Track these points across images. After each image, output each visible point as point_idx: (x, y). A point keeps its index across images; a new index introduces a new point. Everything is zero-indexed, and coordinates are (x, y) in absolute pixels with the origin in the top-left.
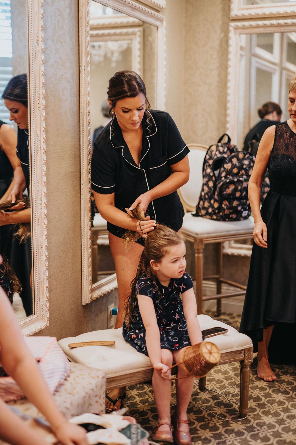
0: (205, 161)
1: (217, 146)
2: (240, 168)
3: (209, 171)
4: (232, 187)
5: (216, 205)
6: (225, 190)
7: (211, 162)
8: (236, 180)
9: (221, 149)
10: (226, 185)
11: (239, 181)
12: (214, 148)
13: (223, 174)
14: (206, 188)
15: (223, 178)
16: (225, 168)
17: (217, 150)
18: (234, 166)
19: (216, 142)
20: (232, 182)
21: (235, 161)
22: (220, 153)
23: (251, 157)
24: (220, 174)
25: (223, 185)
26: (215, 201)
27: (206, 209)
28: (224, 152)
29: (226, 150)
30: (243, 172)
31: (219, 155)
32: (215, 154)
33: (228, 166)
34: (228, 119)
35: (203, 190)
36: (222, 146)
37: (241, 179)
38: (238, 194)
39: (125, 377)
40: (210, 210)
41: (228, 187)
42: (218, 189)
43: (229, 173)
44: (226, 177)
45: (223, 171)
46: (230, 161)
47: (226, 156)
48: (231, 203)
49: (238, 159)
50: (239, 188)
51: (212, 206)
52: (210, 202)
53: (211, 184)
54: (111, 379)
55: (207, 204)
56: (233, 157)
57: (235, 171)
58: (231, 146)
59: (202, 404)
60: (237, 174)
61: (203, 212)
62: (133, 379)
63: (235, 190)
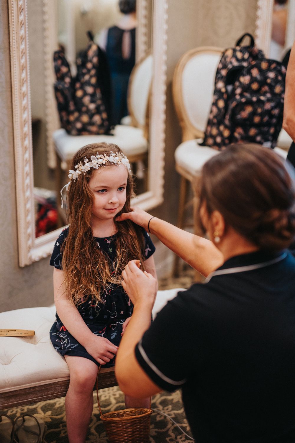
0: (218, 72)
1: (234, 51)
2: (263, 83)
3: (221, 85)
4: (249, 109)
5: (226, 133)
6: (239, 113)
7: (224, 72)
8: (254, 99)
9: (239, 55)
10: (241, 106)
11: (259, 102)
12: (229, 53)
13: (238, 91)
14: (215, 110)
15: (238, 97)
16: (240, 83)
17: (234, 56)
18: (253, 80)
19: (233, 45)
20: (249, 102)
21: (255, 72)
22: (237, 60)
23: (279, 68)
24: (234, 90)
25: (237, 106)
26: (226, 127)
27: (214, 137)
28: (243, 60)
29: (246, 56)
30: (266, 88)
31: (236, 64)
32: (231, 63)
33: (245, 79)
34: (259, 13)
35: (211, 112)
36: (241, 51)
37: (262, 98)
38: (257, 119)
39: (32, 390)
40: (219, 140)
41: (243, 109)
42: (229, 112)
43: (246, 88)
44: (241, 95)
45: (238, 87)
46: (249, 73)
47: (245, 64)
48: (246, 130)
49: (261, 71)
50: (259, 110)
51: (220, 134)
52: (218, 128)
53: (221, 104)
54: (10, 394)
55: (214, 131)
56: (253, 67)
57: (255, 86)
58: (255, 51)
59: (171, 411)
60: (257, 92)
61: (210, 141)
62: (46, 394)
63: (254, 114)
